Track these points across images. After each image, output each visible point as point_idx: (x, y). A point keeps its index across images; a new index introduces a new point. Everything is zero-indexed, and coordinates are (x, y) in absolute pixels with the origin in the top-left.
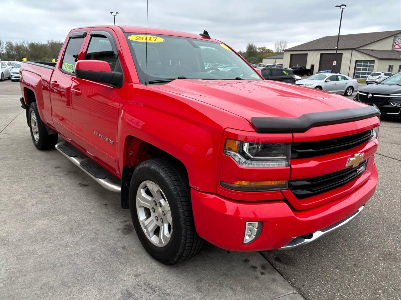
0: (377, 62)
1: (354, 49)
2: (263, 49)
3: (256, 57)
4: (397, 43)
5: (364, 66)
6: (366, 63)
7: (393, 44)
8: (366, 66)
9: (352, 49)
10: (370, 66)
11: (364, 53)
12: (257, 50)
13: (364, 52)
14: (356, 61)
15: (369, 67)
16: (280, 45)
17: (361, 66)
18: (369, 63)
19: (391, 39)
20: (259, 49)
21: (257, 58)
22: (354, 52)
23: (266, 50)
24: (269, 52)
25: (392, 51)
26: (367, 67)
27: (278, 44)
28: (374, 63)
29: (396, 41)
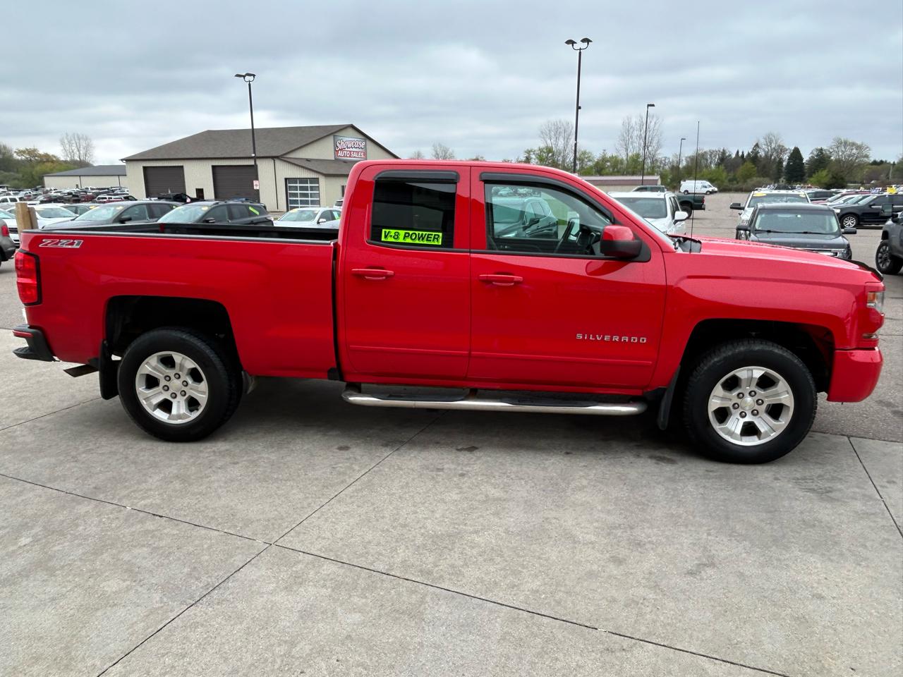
0: (322, 180)
1: (277, 157)
2: (32, 152)
3: (18, 172)
4: (340, 147)
5: (302, 188)
6: (305, 183)
7: (335, 150)
8: (306, 189)
9: (273, 158)
10: (312, 188)
11: (297, 165)
12: (15, 155)
13: (296, 162)
14: (286, 179)
15: (312, 190)
16: (74, 145)
17: (296, 188)
18: (310, 183)
19: (330, 141)
20: (20, 152)
21: (20, 175)
22: (278, 162)
23: (40, 156)
24: (48, 161)
25: (336, 160)
26: (308, 190)
27: (69, 142)
28: (318, 183)
29: (338, 145)
